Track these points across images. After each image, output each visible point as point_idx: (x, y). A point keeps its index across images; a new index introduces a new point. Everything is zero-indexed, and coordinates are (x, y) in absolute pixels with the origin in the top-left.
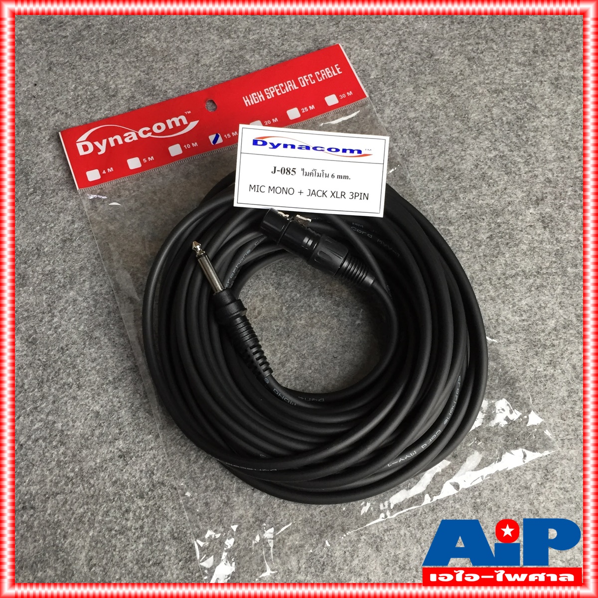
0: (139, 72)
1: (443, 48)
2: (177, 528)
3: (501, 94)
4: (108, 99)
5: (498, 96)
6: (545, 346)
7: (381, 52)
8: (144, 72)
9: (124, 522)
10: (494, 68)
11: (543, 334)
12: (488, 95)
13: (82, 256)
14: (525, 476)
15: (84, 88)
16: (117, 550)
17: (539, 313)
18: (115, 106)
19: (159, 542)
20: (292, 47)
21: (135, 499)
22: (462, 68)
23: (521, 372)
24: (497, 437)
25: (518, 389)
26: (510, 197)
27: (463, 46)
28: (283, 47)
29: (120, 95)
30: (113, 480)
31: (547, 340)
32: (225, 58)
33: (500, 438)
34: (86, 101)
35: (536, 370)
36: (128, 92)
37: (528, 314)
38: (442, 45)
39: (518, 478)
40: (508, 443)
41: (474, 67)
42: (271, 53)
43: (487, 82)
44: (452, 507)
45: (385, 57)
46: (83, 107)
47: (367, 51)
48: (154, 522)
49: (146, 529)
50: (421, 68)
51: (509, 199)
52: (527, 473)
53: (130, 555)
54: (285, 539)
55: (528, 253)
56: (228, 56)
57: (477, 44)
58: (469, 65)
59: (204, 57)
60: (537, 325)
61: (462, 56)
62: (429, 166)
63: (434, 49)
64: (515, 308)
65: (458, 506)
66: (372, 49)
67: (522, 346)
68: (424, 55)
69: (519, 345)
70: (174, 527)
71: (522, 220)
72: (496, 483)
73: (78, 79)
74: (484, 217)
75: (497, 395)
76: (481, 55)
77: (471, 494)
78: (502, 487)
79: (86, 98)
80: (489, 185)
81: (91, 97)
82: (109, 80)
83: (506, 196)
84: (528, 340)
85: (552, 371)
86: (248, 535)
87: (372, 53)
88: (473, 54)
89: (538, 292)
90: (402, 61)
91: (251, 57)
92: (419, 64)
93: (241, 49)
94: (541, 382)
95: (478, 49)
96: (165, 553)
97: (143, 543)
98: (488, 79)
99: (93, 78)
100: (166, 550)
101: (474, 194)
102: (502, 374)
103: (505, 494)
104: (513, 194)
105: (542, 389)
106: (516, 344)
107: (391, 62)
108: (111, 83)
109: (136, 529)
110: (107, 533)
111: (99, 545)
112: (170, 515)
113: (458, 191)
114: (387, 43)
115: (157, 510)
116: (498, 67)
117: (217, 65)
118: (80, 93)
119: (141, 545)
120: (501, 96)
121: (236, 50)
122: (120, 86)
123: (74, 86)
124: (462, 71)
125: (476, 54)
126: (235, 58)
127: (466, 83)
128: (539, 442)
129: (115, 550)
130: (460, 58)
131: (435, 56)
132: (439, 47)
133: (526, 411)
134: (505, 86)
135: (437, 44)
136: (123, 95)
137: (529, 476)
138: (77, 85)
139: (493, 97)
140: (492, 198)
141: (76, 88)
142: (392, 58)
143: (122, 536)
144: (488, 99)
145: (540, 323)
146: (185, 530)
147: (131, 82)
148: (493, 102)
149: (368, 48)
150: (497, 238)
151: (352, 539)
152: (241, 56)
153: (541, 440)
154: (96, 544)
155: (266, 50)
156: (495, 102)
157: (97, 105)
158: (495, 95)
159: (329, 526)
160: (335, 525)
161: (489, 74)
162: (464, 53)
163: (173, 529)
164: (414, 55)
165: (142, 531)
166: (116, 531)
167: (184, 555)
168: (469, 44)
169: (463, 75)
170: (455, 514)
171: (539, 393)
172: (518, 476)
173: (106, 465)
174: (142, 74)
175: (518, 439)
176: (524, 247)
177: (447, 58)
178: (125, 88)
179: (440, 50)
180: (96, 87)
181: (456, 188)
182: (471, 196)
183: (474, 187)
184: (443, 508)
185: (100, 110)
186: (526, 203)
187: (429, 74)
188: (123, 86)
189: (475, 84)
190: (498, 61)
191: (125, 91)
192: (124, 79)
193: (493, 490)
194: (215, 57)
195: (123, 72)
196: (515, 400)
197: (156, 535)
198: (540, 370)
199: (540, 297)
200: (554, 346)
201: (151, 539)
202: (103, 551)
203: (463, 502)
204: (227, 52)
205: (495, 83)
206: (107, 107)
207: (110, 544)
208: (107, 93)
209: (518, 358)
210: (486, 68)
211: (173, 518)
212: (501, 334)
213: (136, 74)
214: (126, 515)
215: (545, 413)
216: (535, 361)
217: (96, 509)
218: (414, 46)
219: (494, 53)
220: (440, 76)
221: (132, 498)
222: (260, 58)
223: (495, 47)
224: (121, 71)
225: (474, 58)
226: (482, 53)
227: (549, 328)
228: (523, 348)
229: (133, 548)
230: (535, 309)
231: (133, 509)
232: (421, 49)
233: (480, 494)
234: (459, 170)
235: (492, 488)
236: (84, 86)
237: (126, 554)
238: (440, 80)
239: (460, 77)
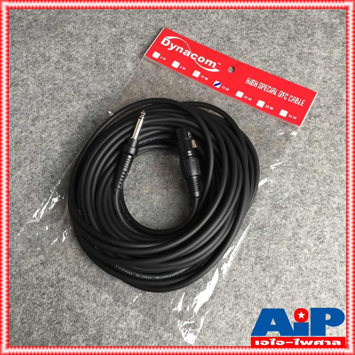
0: (63, 47)
1: (237, 35)
2: (71, 304)
3: (267, 62)
4: (45, 62)
5: (266, 63)
6: (281, 208)
7: (201, 37)
8: (65, 47)
9: (42, 300)
10: (265, 47)
11: (281, 201)
12: (260, 63)
13: (26, 152)
14: (265, 280)
15: (31, 56)
16: (37, 315)
17: (280, 189)
18: (48, 66)
19: (60, 311)
20: (150, 33)
21: (49, 288)
22: (246, 47)
23: (267, 222)
24: (251, 258)
25: (265, 231)
26: (269, 122)
27: (248, 34)
28: (145, 33)
29: (51, 60)
30: (37, 277)
31: (283, 204)
32: (112, 39)
33: (253, 259)
34: (32, 63)
35: (276, 221)
36: (56, 58)
37: (274, 189)
38: (236, 33)
39: (261, 281)
40: (257, 262)
41: (254, 46)
42: (138, 36)
43: (260, 55)
44: (223, 296)
45: (203, 40)
46: (31, 66)
47: (193, 36)
48: (58, 300)
49: (54, 304)
50: (223, 46)
51: (268, 123)
52: (266, 278)
53: (44, 318)
54: (130, 311)
55: (276, 154)
56: (114, 38)
57: (256, 33)
58: (251, 45)
59: (100, 39)
60: (278, 195)
61: (247, 40)
62: (224, 104)
63: (232, 36)
64: (267, 186)
65: (226, 296)
66: (195, 35)
67: (269, 207)
68: (225, 39)
69: (267, 207)
70: (69, 304)
71: (274, 136)
72: (248, 284)
73: (29, 50)
74: (253, 133)
75: (253, 235)
76: (258, 40)
77: (234, 289)
78: (251, 286)
79: (33, 61)
80: (257, 115)
81: (35, 61)
82: (45, 51)
83: (266, 122)
84: (272, 204)
85: (285, 222)
86: (109, 309)
87: (196, 38)
88: (254, 39)
89: (280, 177)
90: (212, 42)
91: (127, 39)
92: (222, 44)
93: (121, 34)
94: (278, 228)
95: (256, 36)
96: (63, 317)
97: (52, 312)
98: (261, 54)
99: (37, 50)
100: (64, 316)
101: (248, 120)
102: (257, 223)
103: (253, 290)
104: (270, 120)
105: (278, 232)
106: (266, 206)
107: (206, 43)
108: (47, 53)
109: (48, 304)
110: (32, 306)
111: (28, 312)
112: (67, 296)
113: (239, 118)
114: (204, 32)
115: (60, 294)
116: (267, 47)
117: (107, 43)
118: (29, 59)
119: (51, 313)
120: (268, 64)
121: (118, 35)
122: (52, 55)
123: (26, 54)
124: (246, 49)
125: (255, 39)
126: (118, 39)
127: (248, 56)
128: (274, 262)
129: (36, 315)
130: (245, 41)
131: (231, 40)
132: (234, 34)
133: (268, 244)
134: (270, 57)
135: (233, 33)
136: (53, 60)
137: (267, 280)
138: (28, 54)
139: (263, 64)
140: (258, 123)
141: (27, 55)
142: (207, 40)
143: (41, 308)
144: (260, 65)
145: (280, 194)
146: (75, 305)
147: (58, 53)
148: (263, 67)
149: (194, 35)
150: (259, 146)
151: (167, 313)
152: (121, 38)
153: (275, 260)
154: (26, 311)
155: (135, 35)
156: (264, 67)
157: (39, 66)
158: (264, 63)
159: (154, 305)
160: (158, 305)
161: (261, 50)
162: (248, 38)
163: (68, 304)
164: (220, 39)
165: (51, 305)
166: (37, 304)
167: (74, 318)
168: (251, 33)
169: (247, 51)
170: (224, 300)
171: (276, 234)
172: (261, 280)
173: (33, 268)
174: (64, 48)
175: (263, 259)
176: (274, 151)
177: (238, 41)
178: (54, 56)
179: (234, 36)
180: (38, 56)
181: (238, 116)
182: (246, 121)
183: (249, 116)
184: (218, 297)
185: (40, 68)
186: (278, 126)
187: (228, 50)
188: (53, 55)
189: (253, 56)
190: (267, 43)
191: (54, 58)
192: (54, 51)
193: (246, 288)
194: (106, 39)
195: (54, 47)
196: (262, 238)
197: (59, 307)
198: (278, 221)
199: (281, 180)
200: (287, 207)
201: (56, 310)
202: (30, 315)
203: (229, 294)
204: (113, 35)
205: (265, 56)
206: (44, 67)
207: (34, 311)
208: (44, 59)
209: (266, 214)
210: (260, 47)
211: (69, 299)
212: (257, 200)
213: (61, 48)
214: (43, 296)
215: (279, 245)
216: (276, 216)
217: (27, 292)
218: (220, 34)
219: (265, 38)
220: (233, 51)
221: (47, 286)
222: (132, 40)
223: (266, 35)
224: (53, 46)
225: (253, 41)
226: (259, 38)
227: (285, 197)
228: (269, 209)
229: (46, 314)
230: (278, 186)
231: (47, 293)
232: (224, 36)
233: (239, 289)
234: (240, 106)
235: (246, 286)
236: (32, 55)
237: (42, 317)
238: (233, 54)
239: (245, 52)
